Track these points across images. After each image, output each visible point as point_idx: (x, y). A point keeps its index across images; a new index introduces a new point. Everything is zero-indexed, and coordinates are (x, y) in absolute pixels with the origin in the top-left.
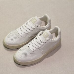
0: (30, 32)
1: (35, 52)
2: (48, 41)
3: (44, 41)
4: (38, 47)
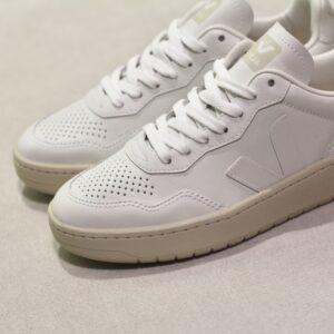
1: (182, 163)
2: (271, 83)
3: (245, 86)
4: (205, 133)
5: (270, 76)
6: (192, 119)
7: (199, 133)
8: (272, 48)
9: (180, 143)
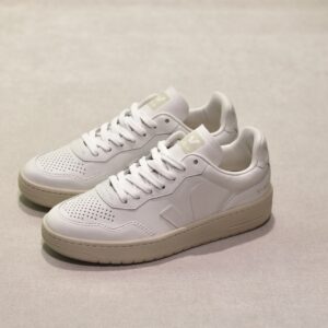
0: (134, 142)
1: (134, 204)
2: (196, 162)
3: (179, 161)
4: (150, 187)
5: (196, 158)
6: (142, 177)
7: (146, 187)
8: (198, 141)
9: (134, 192)
